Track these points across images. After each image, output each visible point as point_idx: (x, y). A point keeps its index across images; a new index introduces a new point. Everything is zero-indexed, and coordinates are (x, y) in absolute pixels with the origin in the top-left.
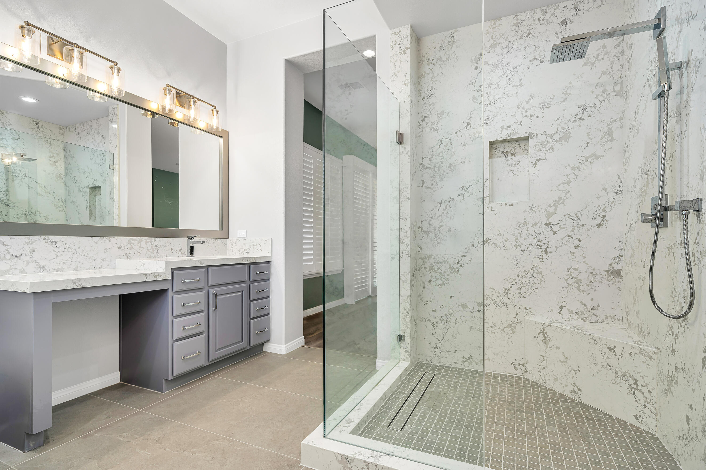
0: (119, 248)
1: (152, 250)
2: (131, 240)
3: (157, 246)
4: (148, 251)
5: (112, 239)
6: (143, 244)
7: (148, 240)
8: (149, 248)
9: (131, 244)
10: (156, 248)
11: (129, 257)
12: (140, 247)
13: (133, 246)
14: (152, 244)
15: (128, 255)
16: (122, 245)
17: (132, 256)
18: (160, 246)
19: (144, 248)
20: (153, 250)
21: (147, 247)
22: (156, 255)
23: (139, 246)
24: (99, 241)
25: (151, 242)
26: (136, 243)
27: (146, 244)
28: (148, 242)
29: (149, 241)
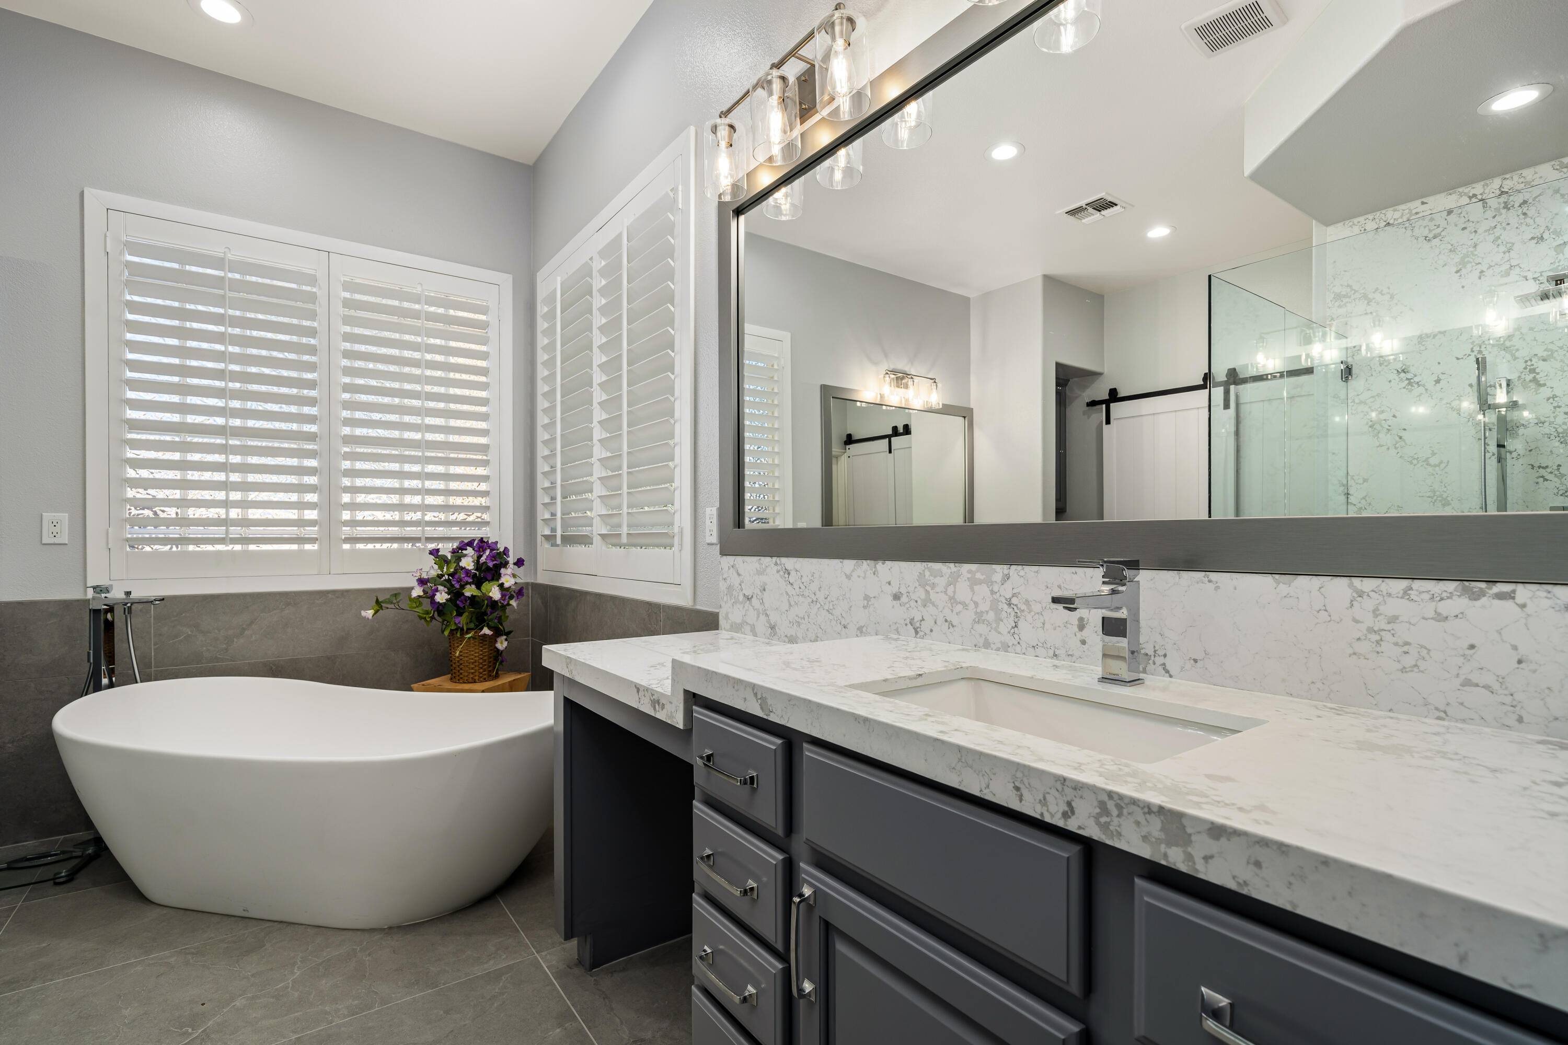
0: (897, 597)
1: (991, 616)
2: (927, 573)
3: (1014, 601)
4: (979, 619)
5: (880, 565)
6: (962, 590)
7: (978, 575)
8: (983, 607)
9: (928, 588)
10: (1010, 610)
11: (921, 634)
12: (953, 600)
13: (933, 596)
14: (993, 592)
15: (918, 625)
16: (903, 590)
17: (928, 632)
18: (1027, 602)
19: (965, 605)
20: (999, 620)
21: (976, 604)
22: (1010, 641)
23: (951, 598)
24: (853, 571)
25: (989, 582)
26: (941, 582)
27: (972, 589)
28: (980, 582)
29: (982, 577)
